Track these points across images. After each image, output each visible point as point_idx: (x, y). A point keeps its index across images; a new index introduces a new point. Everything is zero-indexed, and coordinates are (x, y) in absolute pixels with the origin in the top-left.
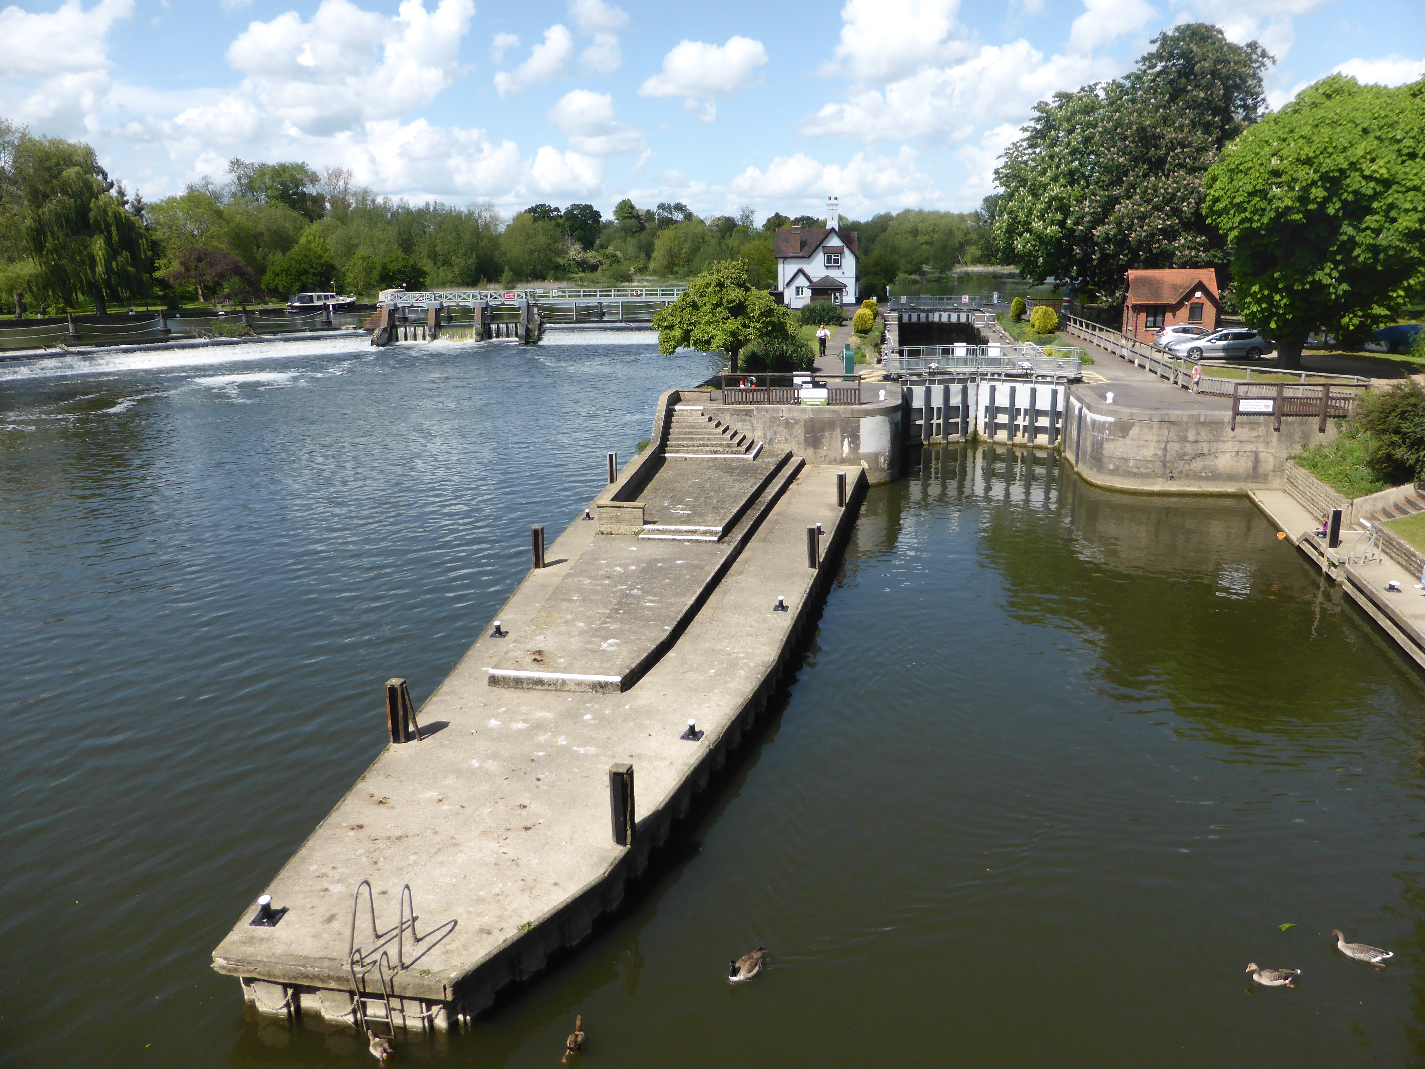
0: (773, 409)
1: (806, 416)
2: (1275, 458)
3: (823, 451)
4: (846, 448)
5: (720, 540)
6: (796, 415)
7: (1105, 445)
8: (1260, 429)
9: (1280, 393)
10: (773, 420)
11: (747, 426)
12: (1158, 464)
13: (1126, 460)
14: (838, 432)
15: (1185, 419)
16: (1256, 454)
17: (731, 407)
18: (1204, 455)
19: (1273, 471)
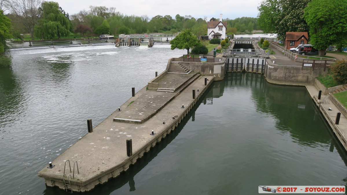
0: (194, 63)
1: (201, 65)
2: (312, 78)
3: (205, 73)
4: (210, 72)
5: (174, 92)
6: (199, 64)
7: (272, 73)
8: (309, 71)
9: (314, 62)
10: (194, 65)
11: (188, 67)
12: (284, 78)
13: (276, 77)
14: (209, 69)
15: (290, 68)
16: (308, 77)
17: (185, 62)
18: (295, 76)
19: (312, 81)
